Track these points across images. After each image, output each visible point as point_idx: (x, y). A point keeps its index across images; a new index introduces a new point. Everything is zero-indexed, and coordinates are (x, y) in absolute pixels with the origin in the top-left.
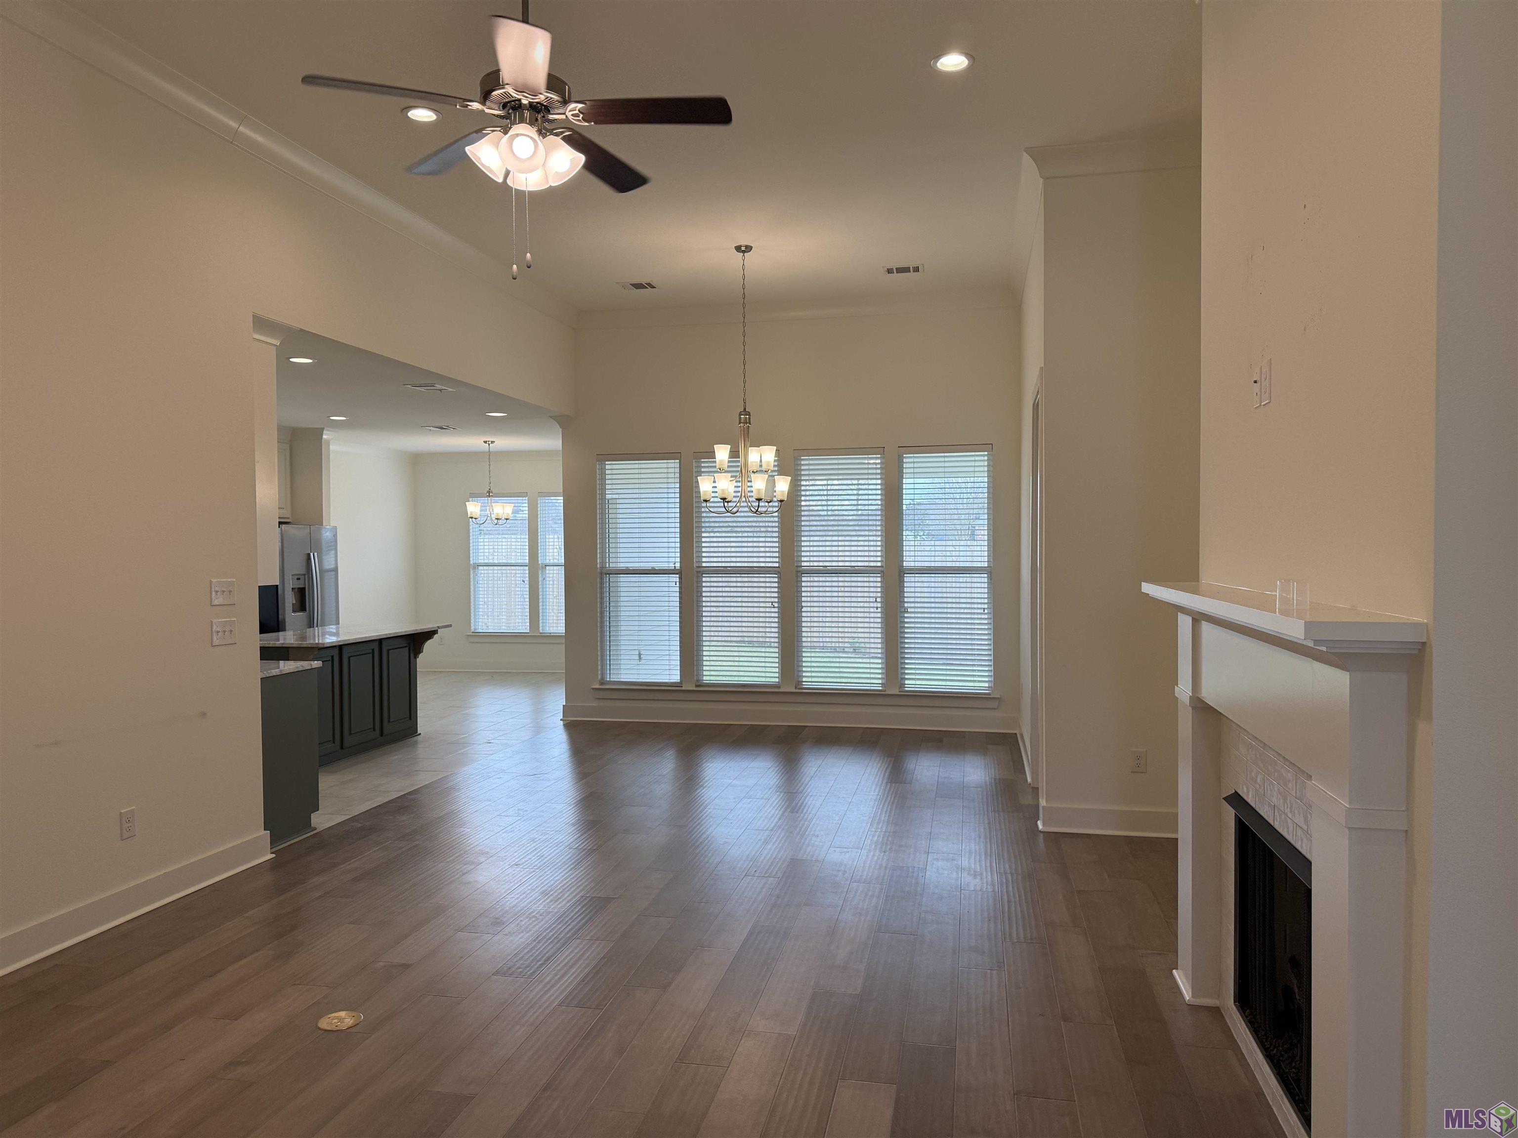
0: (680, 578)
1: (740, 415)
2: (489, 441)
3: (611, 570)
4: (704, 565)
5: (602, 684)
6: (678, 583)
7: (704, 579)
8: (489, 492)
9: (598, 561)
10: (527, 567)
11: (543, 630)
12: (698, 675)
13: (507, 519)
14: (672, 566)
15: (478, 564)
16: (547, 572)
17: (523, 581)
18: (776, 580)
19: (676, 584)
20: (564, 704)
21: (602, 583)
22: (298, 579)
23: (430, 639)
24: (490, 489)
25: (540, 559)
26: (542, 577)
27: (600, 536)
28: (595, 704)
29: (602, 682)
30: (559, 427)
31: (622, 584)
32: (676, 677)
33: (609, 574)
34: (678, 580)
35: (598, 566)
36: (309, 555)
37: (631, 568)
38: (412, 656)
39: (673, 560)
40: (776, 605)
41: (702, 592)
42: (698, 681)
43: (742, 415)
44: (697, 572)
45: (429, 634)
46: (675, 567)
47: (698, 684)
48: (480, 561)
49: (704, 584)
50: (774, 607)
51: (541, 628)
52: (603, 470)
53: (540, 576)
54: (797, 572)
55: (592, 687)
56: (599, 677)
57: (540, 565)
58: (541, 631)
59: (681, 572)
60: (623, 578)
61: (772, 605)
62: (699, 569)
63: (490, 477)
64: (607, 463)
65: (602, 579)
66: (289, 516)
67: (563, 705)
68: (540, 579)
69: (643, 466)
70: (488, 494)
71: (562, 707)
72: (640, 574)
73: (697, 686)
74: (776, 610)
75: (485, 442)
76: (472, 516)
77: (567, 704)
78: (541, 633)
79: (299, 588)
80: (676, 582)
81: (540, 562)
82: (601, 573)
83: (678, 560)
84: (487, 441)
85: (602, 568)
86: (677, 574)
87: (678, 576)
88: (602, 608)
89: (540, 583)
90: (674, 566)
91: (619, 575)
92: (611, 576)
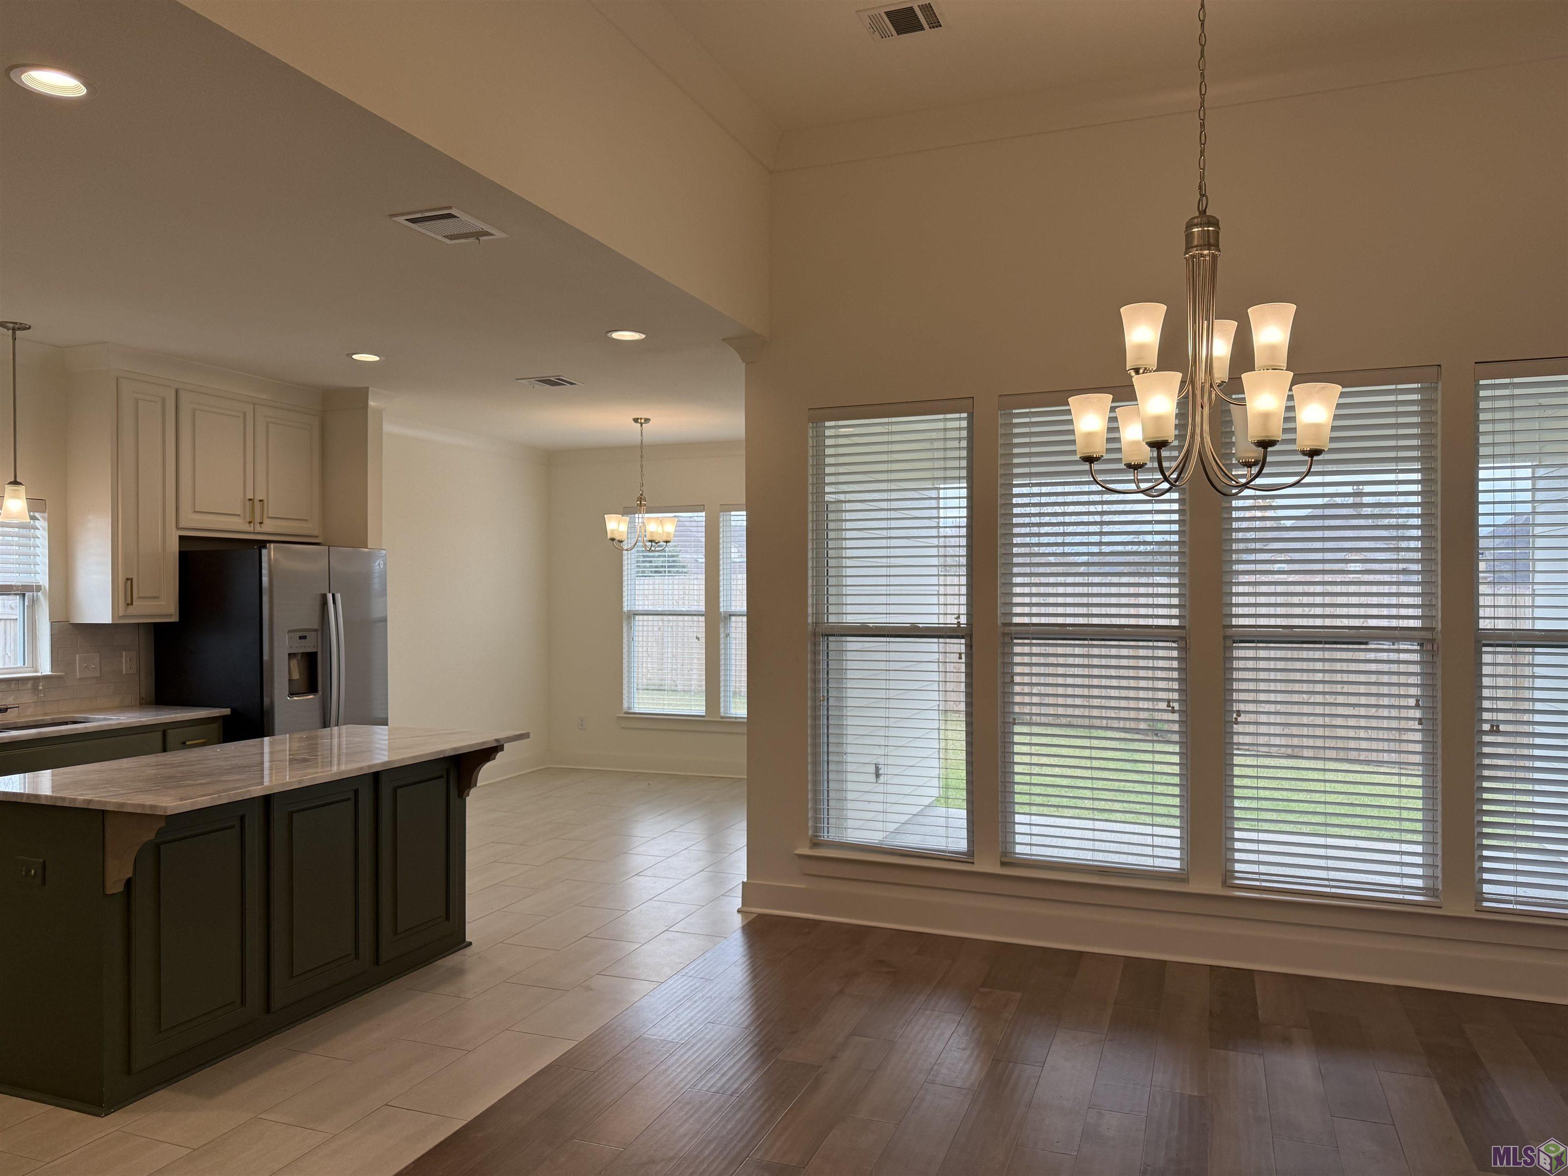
0: (969, 646)
1: (1190, 225)
2: (641, 419)
3: (833, 627)
4: (1016, 620)
5: (815, 844)
6: (963, 656)
7: (1017, 649)
8: (640, 499)
9: (810, 611)
10: (704, 618)
11: (725, 713)
12: (1005, 842)
13: (667, 542)
14: (951, 620)
15: (634, 612)
16: (733, 625)
17: (698, 638)
18: (1175, 654)
19: (960, 658)
20: (745, 880)
21: (815, 653)
22: (304, 637)
23: (488, 760)
24: (641, 495)
25: (721, 605)
26: (724, 632)
27: (813, 563)
28: (800, 885)
29: (816, 843)
30: (740, 361)
31: (850, 656)
32: (959, 842)
33: (828, 635)
34: (963, 649)
35: (810, 620)
36: (324, 597)
37: (871, 625)
38: (454, 793)
39: (955, 610)
40: (1176, 706)
41: (1013, 675)
42: (1005, 854)
43: (1196, 225)
44: (1004, 634)
45: (487, 753)
46: (959, 623)
47: (1004, 860)
48: (637, 608)
49: (1017, 659)
50: (1173, 711)
51: (722, 710)
52: (820, 437)
53: (722, 630)
54: (1225, 637)
55: (795, 852)
56: (810, 832)
57: (722, 615)
58: (722, 714)
59: (971, 636)
60: (853, 644)
61: (1169, 706)
62: (1007, 629)
63: (642, 476)
64: (827, 424)
65: (815, 644)
66: (315, 533)
67: (743, 882)
68: (722, 635)
69: (895, 428)
70: (638, 502)
71: (740, 889)
72: (888, 636)
73: (1003, 864)
74: (1176, 717)
75: (636, 420)
76: (613, 536)
77: (750, 881)
78: (722, 718)
79: (303, 654)
80: (960, 654)
81: (722, 610)
82: (815, 634)
83: (963, 609)
84: (638, 419)
85: (816, 624)
86: (962, 637)
87: (963, 641)
88: (815, 699)
89: (722, 641)
90: (956, 621)
91: (844, 639)
92: (831, 638)
